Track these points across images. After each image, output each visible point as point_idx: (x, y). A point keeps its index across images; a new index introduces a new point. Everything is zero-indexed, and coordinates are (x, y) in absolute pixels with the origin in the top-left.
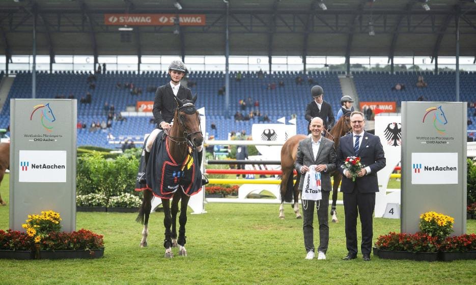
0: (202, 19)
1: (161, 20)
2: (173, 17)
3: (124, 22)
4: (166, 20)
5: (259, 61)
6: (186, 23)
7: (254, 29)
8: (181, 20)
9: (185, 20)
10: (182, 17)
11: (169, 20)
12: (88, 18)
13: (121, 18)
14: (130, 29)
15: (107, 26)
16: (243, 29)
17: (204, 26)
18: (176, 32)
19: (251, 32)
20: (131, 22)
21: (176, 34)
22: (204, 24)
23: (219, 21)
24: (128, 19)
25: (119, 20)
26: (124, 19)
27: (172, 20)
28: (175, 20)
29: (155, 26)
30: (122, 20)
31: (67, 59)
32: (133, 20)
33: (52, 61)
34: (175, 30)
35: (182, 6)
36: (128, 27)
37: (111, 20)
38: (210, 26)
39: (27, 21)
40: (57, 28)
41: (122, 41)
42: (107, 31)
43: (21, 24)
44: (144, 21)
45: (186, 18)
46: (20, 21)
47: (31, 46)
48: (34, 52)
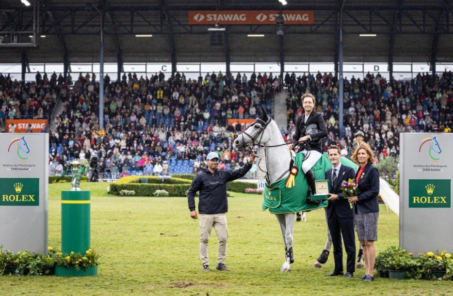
0: (309, 16)
1: (258, 18)
2: (274, 15)
3: (214, 20)
4: (265, 17)
5: (377, 68)
12: (166, 16)
13: (208, 16)
14: (223, 29)
15: (191, 26)
17: (312, 26)
18: (280, 32)
19: (369, 32)
20: (221, 21)
21: (279, 35)
22: (312, 22)
24: (217, 17)
27: (273, 18)
28: (276, 17)
29: (250, 25)
30: (210, 17)
32: (224, 17)
33: (121, 69)
34: (279, 30)
36: (219, 27)
37: (196, 18)
38: (319, 26)
39: (93, 20)
40: (129, 28)
41: (212, 44)
42: (191, 33)
43: (84, 24)
44: (238, 19)
45: (289, 16)
46: (84, 20)
47: (98, 52)
48: (102, 59)
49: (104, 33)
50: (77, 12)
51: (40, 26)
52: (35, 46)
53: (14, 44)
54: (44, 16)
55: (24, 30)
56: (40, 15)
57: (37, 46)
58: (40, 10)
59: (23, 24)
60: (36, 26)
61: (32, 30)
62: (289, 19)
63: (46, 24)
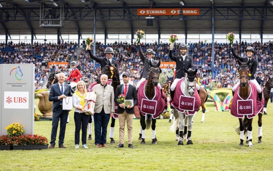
0: (197, 11)
1: (172, 12)
2: (179, 11)
3: (149, 13)
4: (175, 12)
6: (187, 14)
7: (230, 17)
8: (184, 12)
9: (186, 12)
10: (185, 10)
11: (177, 12)
12: (127, 11)
13: (147, 11)
14: (153, 18)
15: (139, 16)
16: (222, 17)
17: (198, 16)
19: (228, 19)
20: (153, 13)
21: (181, 21)
22: (199, 14)
23: (208, 13)
24: (151, 12)
25: (146, 12)
26: (149, 12)
28: (180, 12)
29: (168, 16)
30: (148, 12)
31: (115, 36)
32: (155, 12)
33: (106, 38)
34: (180, 18)
35: (184, 4)
36: (151, 17)
37: (141, 12)
38: (202, 16)
39: (90, 13)
40: (108, 17)
41: (147, 25)
42: (139, 19)
43: (86, 15)
44: (162, 13)
45: (187, 11)
46: (86, 13)
47: (93, 29)
48: (95, 32)
49: (96, 19)
50: (83, 10)
51: (64, 16)
52: (61, 26)
53: (51, 25)
54: (66, 11)
55: (57, 18)
56: (64, 11)
57: (62, 26)
58: (64, 8)
59: (56, 15)
60: (62, 16)
61: (60, 18)
62: (187, 13)
63: (67, 15)
